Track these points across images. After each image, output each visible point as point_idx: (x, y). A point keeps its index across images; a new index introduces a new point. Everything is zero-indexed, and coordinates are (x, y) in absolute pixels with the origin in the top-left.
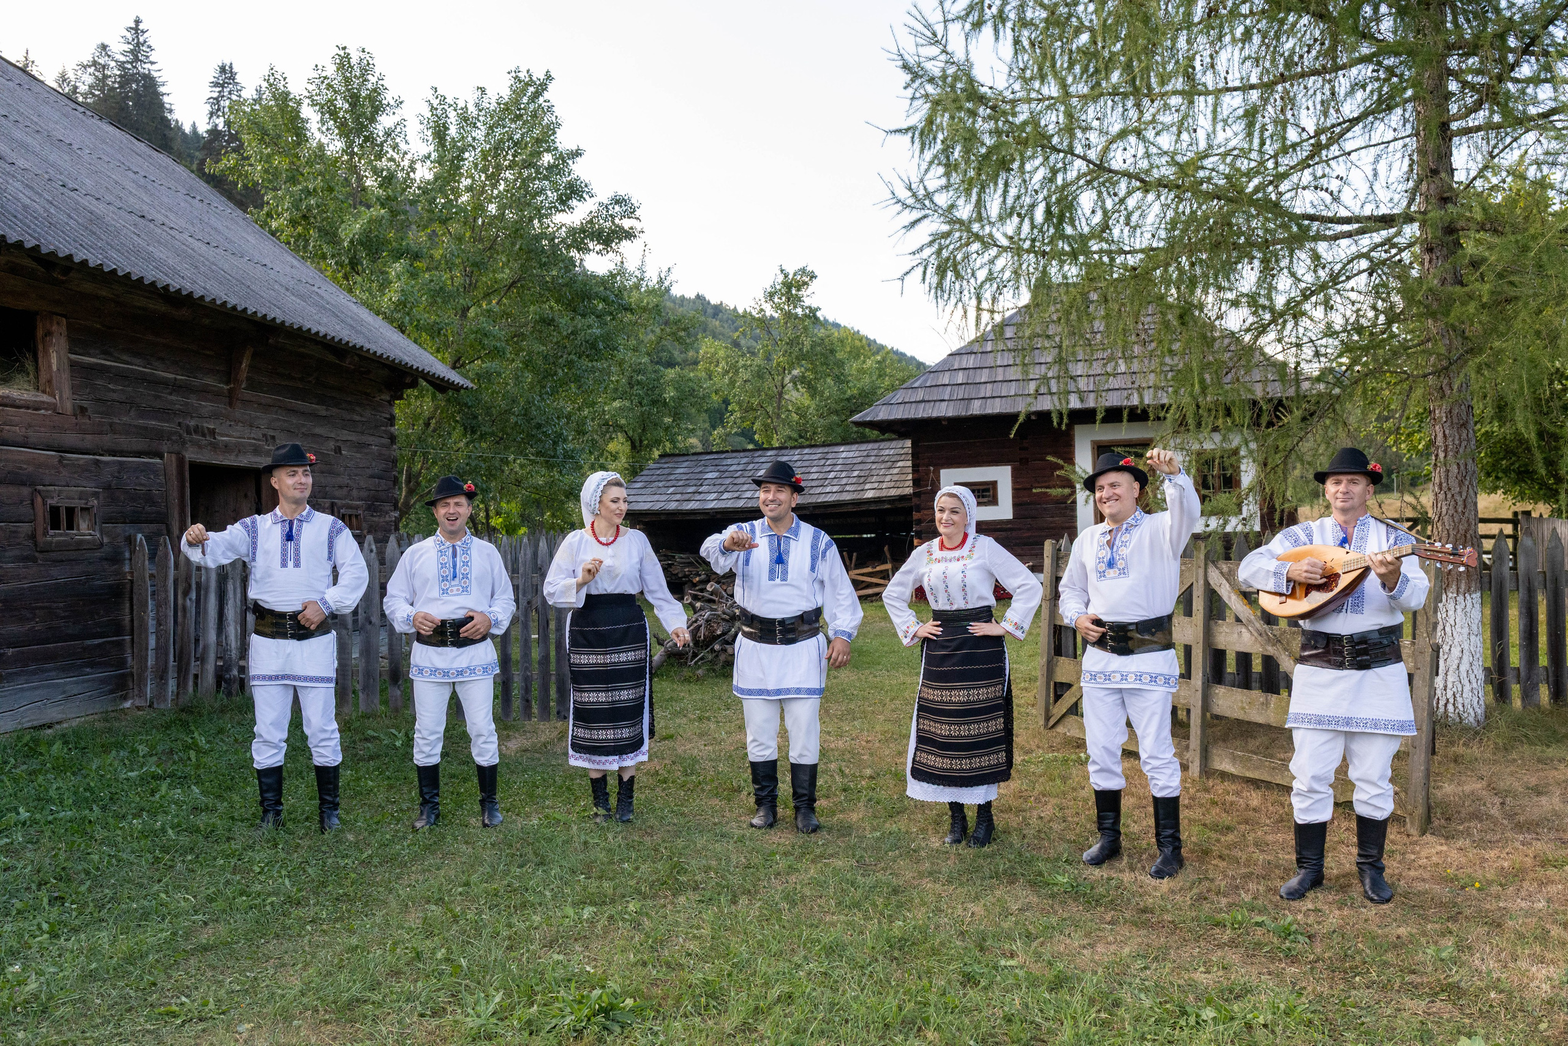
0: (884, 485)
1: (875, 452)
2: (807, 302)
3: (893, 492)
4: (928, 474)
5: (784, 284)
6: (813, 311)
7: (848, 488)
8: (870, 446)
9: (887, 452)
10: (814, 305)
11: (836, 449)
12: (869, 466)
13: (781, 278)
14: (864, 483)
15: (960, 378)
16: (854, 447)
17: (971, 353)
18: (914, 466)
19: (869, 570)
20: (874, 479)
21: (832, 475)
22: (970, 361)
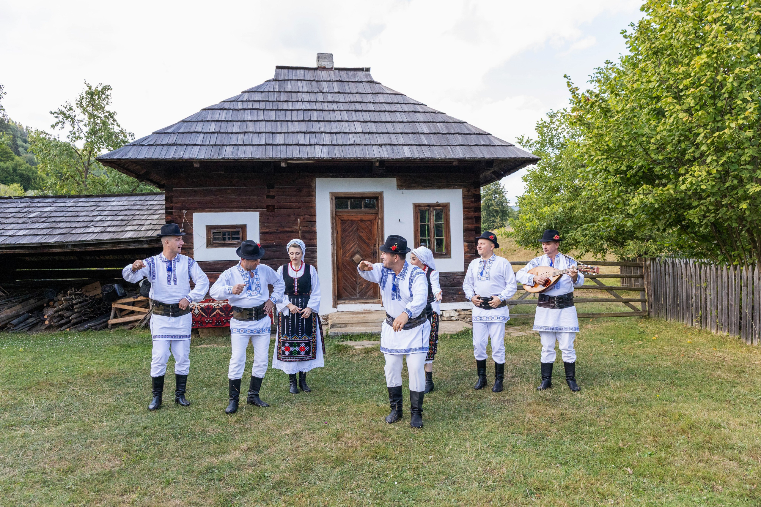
0: (144, 228)
1: (141, 203)
2: (107, 108)
3: (150, 234)
4: (181, 217)
5: (88, 93)
6: (111, 115)
7: (109, 229)
8: (138, 198)
9: (151, 203)
10: (112, 111)
11: (108, 199)
12: (133, 212)
13: (87, 89)
14: (126, 225)
15: (213, 127)
16: (124, 199)
17: (223, 109)
18: (166, 208)
19: (132, 300)
20: (135, 222)
21: (98, 218)
22: (223, 116)
